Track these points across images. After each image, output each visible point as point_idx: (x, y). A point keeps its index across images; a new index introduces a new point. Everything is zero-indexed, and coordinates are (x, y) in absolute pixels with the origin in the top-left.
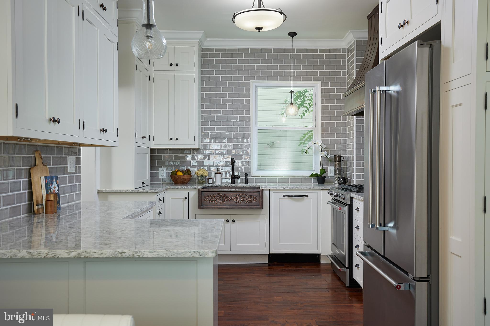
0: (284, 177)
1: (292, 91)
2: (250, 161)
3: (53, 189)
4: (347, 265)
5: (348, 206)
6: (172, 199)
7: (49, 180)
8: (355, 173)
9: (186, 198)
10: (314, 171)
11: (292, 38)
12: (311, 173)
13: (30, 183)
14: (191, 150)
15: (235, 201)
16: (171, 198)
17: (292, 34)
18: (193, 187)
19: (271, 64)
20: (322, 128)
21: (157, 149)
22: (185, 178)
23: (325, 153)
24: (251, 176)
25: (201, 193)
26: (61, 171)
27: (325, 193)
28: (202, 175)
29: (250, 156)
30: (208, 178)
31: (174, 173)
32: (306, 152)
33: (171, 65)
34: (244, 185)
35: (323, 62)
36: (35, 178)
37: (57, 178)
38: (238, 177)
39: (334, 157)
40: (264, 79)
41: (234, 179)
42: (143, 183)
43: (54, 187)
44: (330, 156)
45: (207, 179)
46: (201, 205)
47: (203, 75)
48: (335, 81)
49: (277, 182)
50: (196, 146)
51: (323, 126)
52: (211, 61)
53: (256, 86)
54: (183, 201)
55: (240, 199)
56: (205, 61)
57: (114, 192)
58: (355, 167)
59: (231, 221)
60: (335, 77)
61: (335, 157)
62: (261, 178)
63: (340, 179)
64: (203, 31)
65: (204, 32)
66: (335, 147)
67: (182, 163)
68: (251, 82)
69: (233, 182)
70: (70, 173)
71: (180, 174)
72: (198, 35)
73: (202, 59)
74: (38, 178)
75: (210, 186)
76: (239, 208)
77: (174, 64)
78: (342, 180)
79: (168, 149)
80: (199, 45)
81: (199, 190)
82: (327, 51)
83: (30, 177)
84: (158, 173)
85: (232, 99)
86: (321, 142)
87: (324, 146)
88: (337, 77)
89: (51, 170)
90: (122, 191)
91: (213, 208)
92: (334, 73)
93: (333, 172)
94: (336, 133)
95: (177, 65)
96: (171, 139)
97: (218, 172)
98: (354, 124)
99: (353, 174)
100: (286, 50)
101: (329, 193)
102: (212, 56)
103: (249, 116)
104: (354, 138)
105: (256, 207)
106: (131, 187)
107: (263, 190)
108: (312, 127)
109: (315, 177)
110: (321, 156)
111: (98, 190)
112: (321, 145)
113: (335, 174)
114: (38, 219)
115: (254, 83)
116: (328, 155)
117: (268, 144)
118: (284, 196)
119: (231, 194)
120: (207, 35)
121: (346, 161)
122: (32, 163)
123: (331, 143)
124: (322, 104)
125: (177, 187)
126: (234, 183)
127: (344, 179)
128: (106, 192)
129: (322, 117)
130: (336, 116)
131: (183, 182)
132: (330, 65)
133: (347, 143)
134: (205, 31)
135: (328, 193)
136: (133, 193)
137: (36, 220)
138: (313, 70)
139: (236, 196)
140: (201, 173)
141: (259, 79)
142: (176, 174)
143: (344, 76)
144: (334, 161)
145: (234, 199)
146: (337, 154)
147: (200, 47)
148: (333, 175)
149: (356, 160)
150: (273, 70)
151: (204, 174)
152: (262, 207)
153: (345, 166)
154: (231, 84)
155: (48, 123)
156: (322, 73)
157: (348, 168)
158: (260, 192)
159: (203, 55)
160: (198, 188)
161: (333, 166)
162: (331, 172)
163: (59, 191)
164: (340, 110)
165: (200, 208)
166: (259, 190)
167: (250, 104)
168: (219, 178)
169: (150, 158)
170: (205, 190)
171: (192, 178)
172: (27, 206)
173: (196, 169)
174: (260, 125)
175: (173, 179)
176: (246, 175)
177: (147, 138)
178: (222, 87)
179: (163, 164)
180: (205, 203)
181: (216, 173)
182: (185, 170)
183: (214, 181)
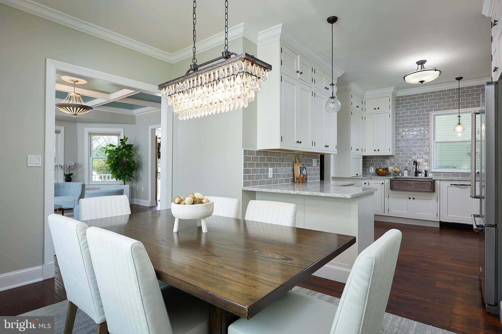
1: (459, 115)
3: (304, 173)
7: (301, 169)
9: (383, 184)
11: (459, 81)
13: (293, 169)
14: (389, 156)
16: (374, 183)
18: (388, 177)
19: (446, 99)
22: (384, 172)
24: (430, 172)
25: (391, 181)
26: (309, 165)
28: (395, 171)
30: (399, 173)
31: (377, 170)
33: (375, 109)
34: (423, 177)
36: (295, 167)
37: (306, 169)
38: (420, 172)
40: (440, 110)
41: (417, 174)
42: (357, 174)
43: (304, 172)
46: (392, 188)
50: (390, 154)
52: (402, 103)
53: (434, 115)
54: (381, 185)
55: (418, 185)
56: (398, 104)
59: (412, 199)
67: (384, 164)
68: (430, 112)
69: (416, 175)
70: (314, 167)
71: (381, 170)
72: (391, 89)
73: (395, 103)
74: (297, 168)
76: (417, 191)
80: (392, 95)
81: (390, 179)
83: (293, 167)
84: (369, 170)
89: (303, 165)
90: (344, 178)
91: (400, 190)
95: (378, 108)
96: (375, 150)
97: (406, 169)
102: (403, 100)
103: (429, 134)
105: (430, 191)
106: (349, 176)
107: (435, 181)
111: (332, 177)
114: (296, 185)
115: (432, 113)
117: (468, 153)
118: (451, 185)
119: (412, 182)
120: (398, 88)
122: (295, 161)
125: (379, 177)
128: (336, 178)
131: (382, 174)
134: (395, 87)
136: (350, 179)
137: (295, 186)
139: (415, 183)
140: (395, 170)
141: (435, 110)
142: (379, 170)
150: (447, 103)
151: (396, 171)
152: (434, 191)
154: (416, 115)
155: (296, 144)
158: (432, 181)
159: (397, 101)
163: (306, 174)
165: (391, 189)
166: (432, 180)
167: (430, 127)
168: (406, 172)
169: (363, 161)
170: (394, 179)
171: (390, 173)
172: (292, 179)
173: (392, 168)
174: (437, 139)
175: (377, 173)
176: (426, 171)
177: (360, 150)
178: (409, 118)
179: (372, 165)
180: (394, 187)
181: (404, 170)
182: (384, 168)
183: (403, 174)
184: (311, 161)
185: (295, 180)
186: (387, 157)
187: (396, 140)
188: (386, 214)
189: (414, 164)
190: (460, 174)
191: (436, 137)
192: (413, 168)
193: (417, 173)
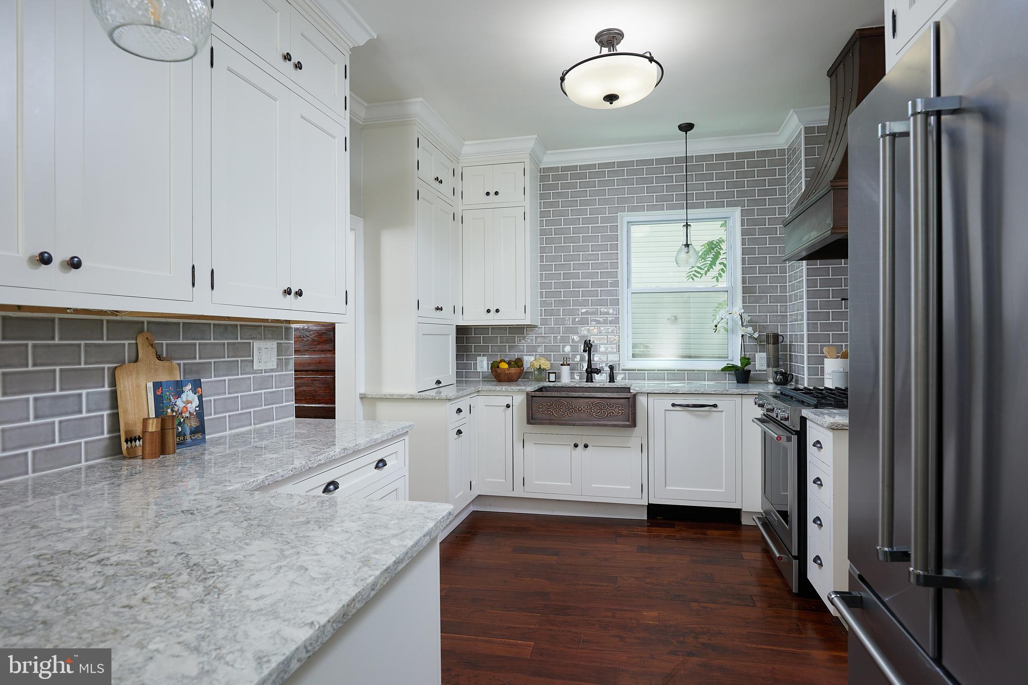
0: (677, 371)
1: (687, 223)
2: (619, 345)
3: (181, 405)
4: (795, 552)
5: (796, 435)
6: (487, 407)
8: (805, 366)
9: (508, 406)
10: (731, 361)
11: (686, 133)
12: (724, 364)
13: (113, 397)
14: (524, 328)
15: (588, 414)
17: (685, 126)
18: (519, 388)
19: (653, 183)
20: (743, 287)
21: (474, 328)
22: (512, 372)
23: (750, 329)
24: (621, 369)
25: (530, 398)
26: (221, 370)
27: (749, 402)
28: (540, 368)
29: (619, 336)
30: (549, 373)
31: (496, 365)
32: (715, 328)
33: (488, 194)
34: (608, 385)
35: (744, 175)
36: (126, 385)
38: (598, 371)
39: (765, 336)
40: (641, 209)
41: (591, 375)
42: (438, 382)
43: (187, 401)
44: (759, 335)
45: (547, 374)
46: (532, 419)
47: (542, 210)
48: (766, 205)
49: (665, 380)
50: (526, 320)
51: (745, 284)
52: (555, 187)
53: (628, 222)
54: (505, 411)
55: (595, 410)
56: (545, 187)
57: (384, 397)
58: (805, 355)
59: (581, 446)
60: (766, 199)
61: (768, 336)
62: (637, 372)
63: (777, 375)
64: (536, 136)
65: (537, 138)
66: (767, 318)
67: (511, 348)
68: (620, 215)
69: (590, 379)
70: (258, 372)
71: (504, 366)
72: (528, 143)
73: (540, 184)
74: (137, 386)
75: (552, 385)
76: (593, 425)
77: (492, 193)
78: (781, 377)
79: (490, 327)
80: (532, 159)
81: (528, 394)
82: (750, 154)
83: (113, 383)
84: (475, 364)
85: (589, 245)
86: (742, 311)
87: (746, 317)
88: (768, 199)
89: (197, 368)
90: (395, 397)
91: (551, 422)
92: (762, 193)
93: (765, 362)
94: (768, 295)
95: (497, 194)
96: (489, 311)
97: (565, 362)
98: (802, 277)
99: (803, 367)
100: (678, 160)
101: (756, 403)
102: (557, 178)
103: (617, 271)
104: (803, 302)
105: (623, 425)
106: (411, 390)
107: (635, 396)
108: (725, 286)
109: (732, 371)
110: (743, 336)
111: (361, 394)
112: (741, 317)
113: (768, 366)
114: (130, 468)
115: (625, 217)
116: (754, 332)
118: (673, 405)
119: (581, 400)
120: (547, 144)
121: (788, 343)
122: (128, 356)
123: (761, 311)
124: (742, 245)
125: (498, 388)
126: (592, 382)
127: (784, 375)
128: (372, 398)
129: (743, 267)
130: (768, 265)
131: (509, 378)
132: (756, 178)
133: (789, 312)
134: (538, 136)
135: (754, 403)
136: (412, 399)
137: (125, 471)
138: (726, 190)
139: (588, 405)
140: (539, 364)
141: (633, 209)
142: (498, 367)
143: (783, 195)
144: (765, 343)
145: (586, 409)
146: (771, 330)
147: (536, 165)
148: (765, 368)
149: (808, 342)
150: (656, 193)
151: (543, 367)
152: (634, 425)
153: (787, 351)
154: (587, 221)
156: (742, 194)
157: (793, 355)
158: (629, 398)
159: (543, 178)
160: (527, 390)
161: (765, 352)
162: (760, 361)
163: (201, 410)
164: (777, 254)
165: (529, 422)
166: (629, 395)
167: (619, 252)
168: (565, 370)
169: (458, 340)
170: (538, 394)
171: (526, 372)
172: (107, 442)
173: (532, 359)
174: (635, 286)
175: (494, 373)
176: (612, 368)
177: (448, 309)
178: (572, 227)
179: (483, 350)
180: (538, 415)
181: (562, 365)
182: (514, 360)
183: (558, 377)
184: (247, 350)
185: (124, 445)
186: (519, 330)
187: (540, 283)
188: (519, 493)
189: (585, 351)
190: (686, 372)
191: (633, 280)
192: (582, 359)
193: (591, 371)
